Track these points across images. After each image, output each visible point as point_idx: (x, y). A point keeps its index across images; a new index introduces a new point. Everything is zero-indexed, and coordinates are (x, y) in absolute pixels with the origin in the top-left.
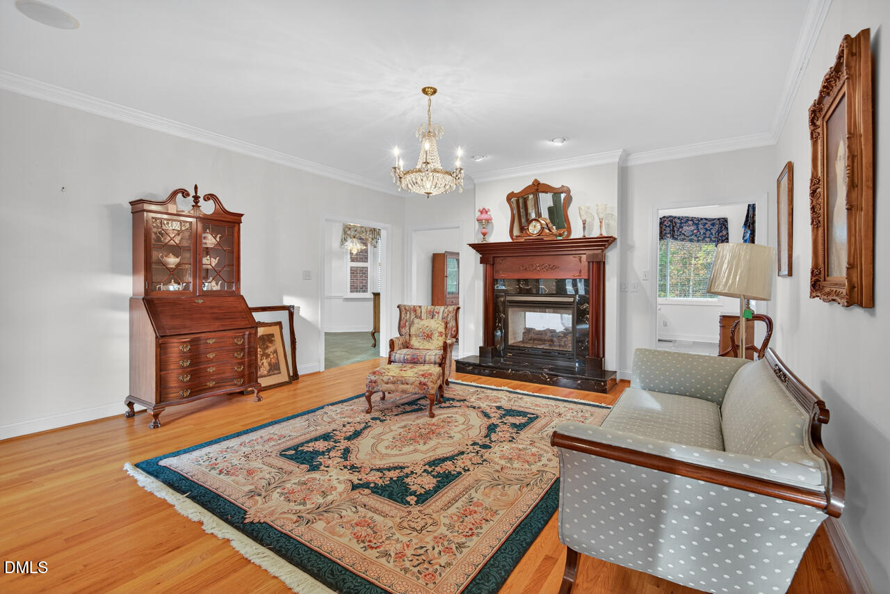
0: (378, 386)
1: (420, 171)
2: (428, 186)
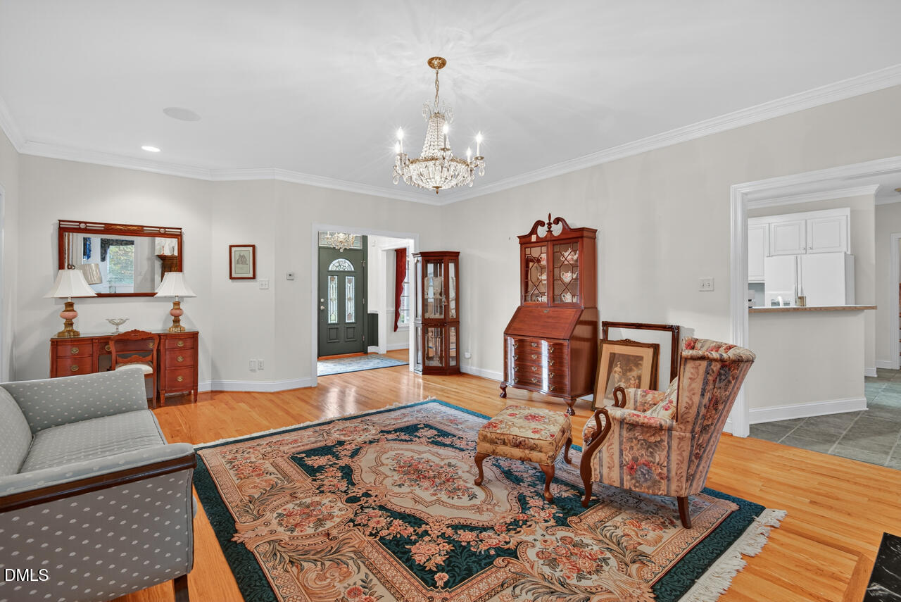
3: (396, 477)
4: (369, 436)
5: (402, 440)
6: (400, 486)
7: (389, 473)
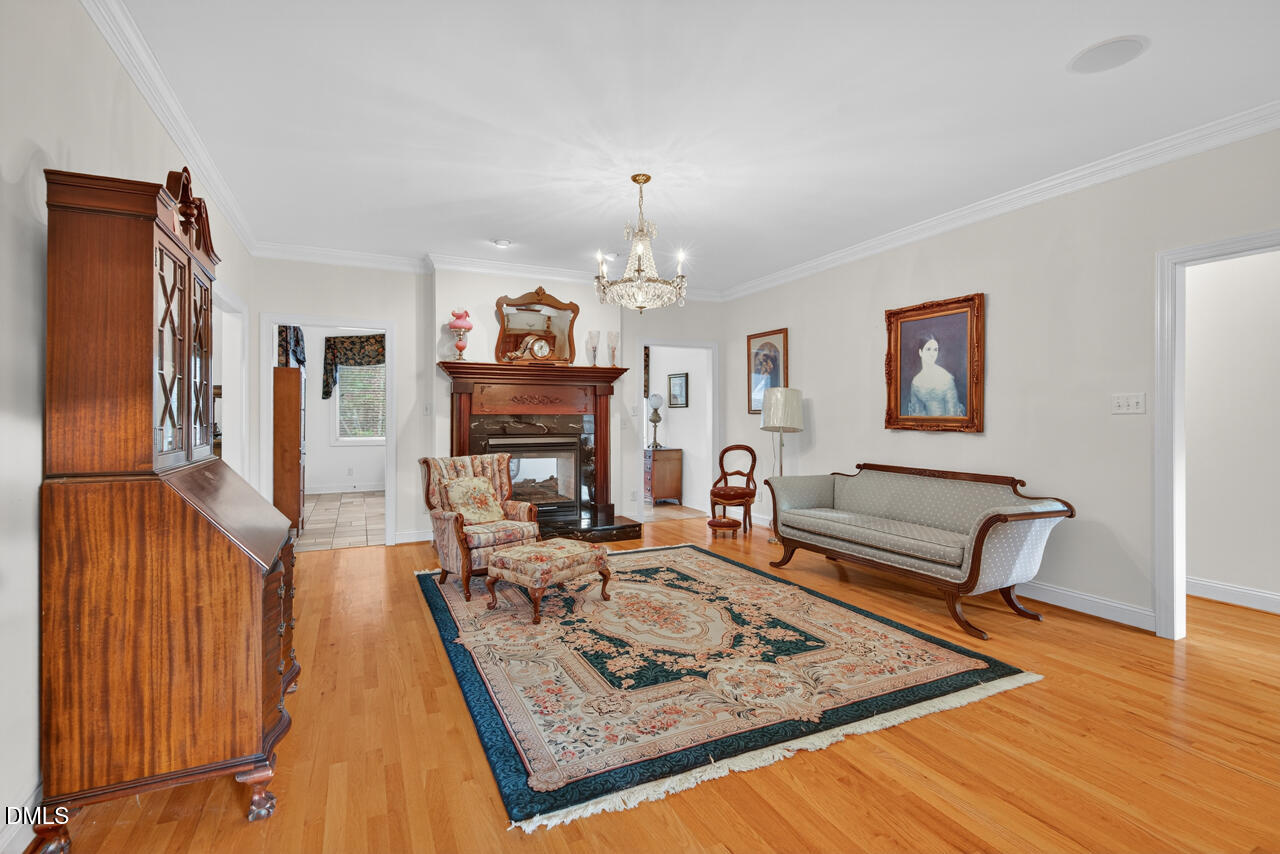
0: (552, 577)
1: (630, 280)
2: (641, 299)
3: (684, 612)
4: (726, 667)
5: (671, 653)
6: (681, 604)
7: (691, 615)
